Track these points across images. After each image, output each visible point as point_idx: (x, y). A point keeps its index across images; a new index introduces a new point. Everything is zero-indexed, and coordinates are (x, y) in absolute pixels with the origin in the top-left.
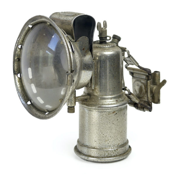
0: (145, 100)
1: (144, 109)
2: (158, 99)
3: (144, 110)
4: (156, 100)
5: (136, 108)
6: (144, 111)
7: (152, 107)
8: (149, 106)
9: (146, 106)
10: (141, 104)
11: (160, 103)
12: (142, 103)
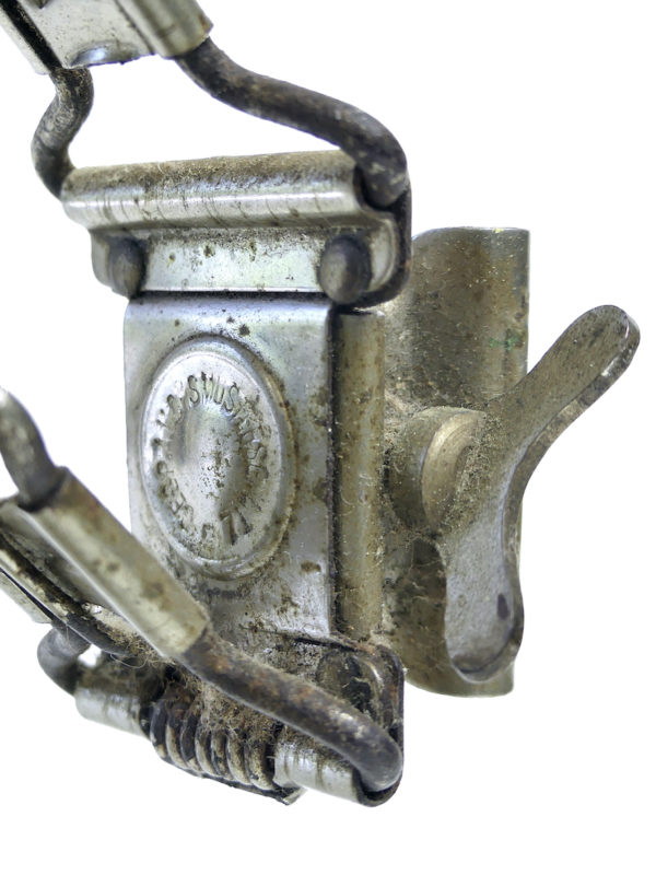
0: (292, 624)
1: (284, 756)
2: (503, 610)
3: (281, 780)
4: (465, 625)
5: (160, 742)
6: (282, 793)
7: (396, 733)
8: (346, 717)
9: (302, 714)
10: (235, 683)
11: (506, 687)
12: (259, 661)
